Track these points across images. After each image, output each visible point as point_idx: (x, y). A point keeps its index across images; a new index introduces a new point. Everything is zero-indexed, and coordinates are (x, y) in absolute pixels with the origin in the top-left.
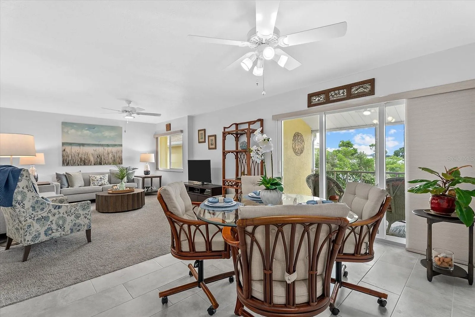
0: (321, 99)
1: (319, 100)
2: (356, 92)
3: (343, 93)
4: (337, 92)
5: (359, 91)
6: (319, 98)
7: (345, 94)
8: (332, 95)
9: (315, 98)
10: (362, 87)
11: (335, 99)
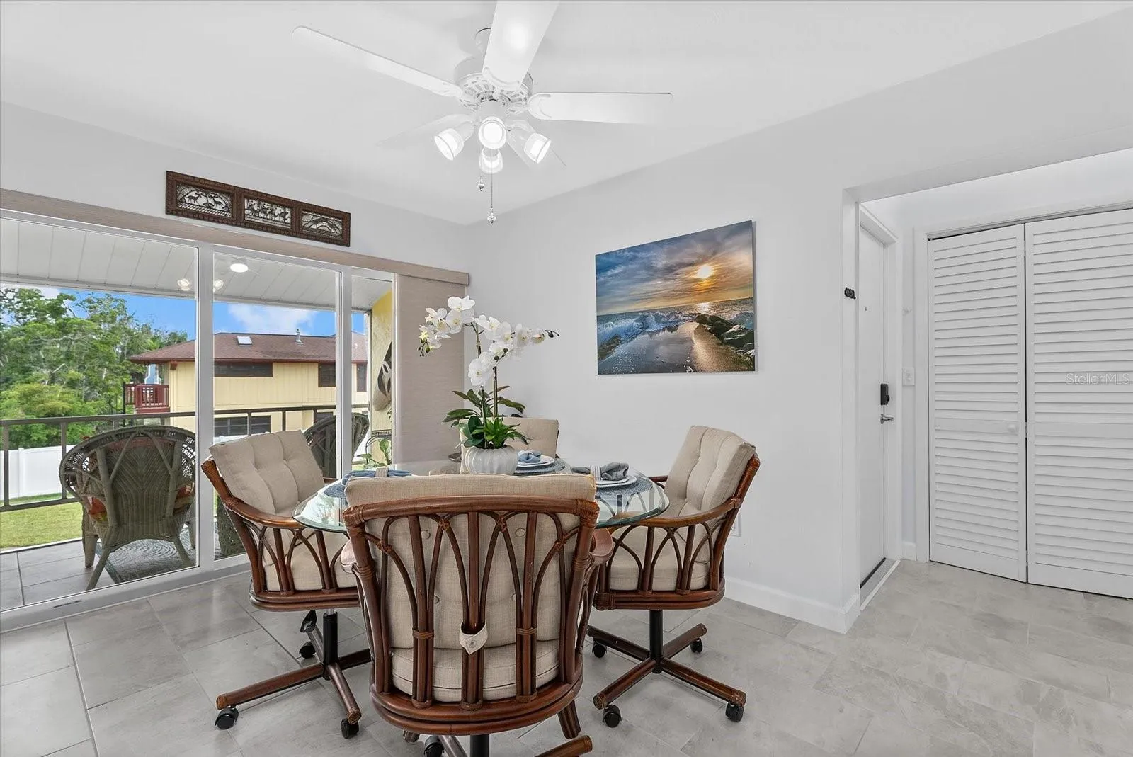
0: (218, 207)
1: (208, 206)
2: (314, 227)
3: (282, 215)
4: (266, 207)
5: (321, 228)
6: (211, 201)
7: (288, 221)
8: (250, 208)
9: (193, 194)
10: (327, 221)
11: (261, 222)
